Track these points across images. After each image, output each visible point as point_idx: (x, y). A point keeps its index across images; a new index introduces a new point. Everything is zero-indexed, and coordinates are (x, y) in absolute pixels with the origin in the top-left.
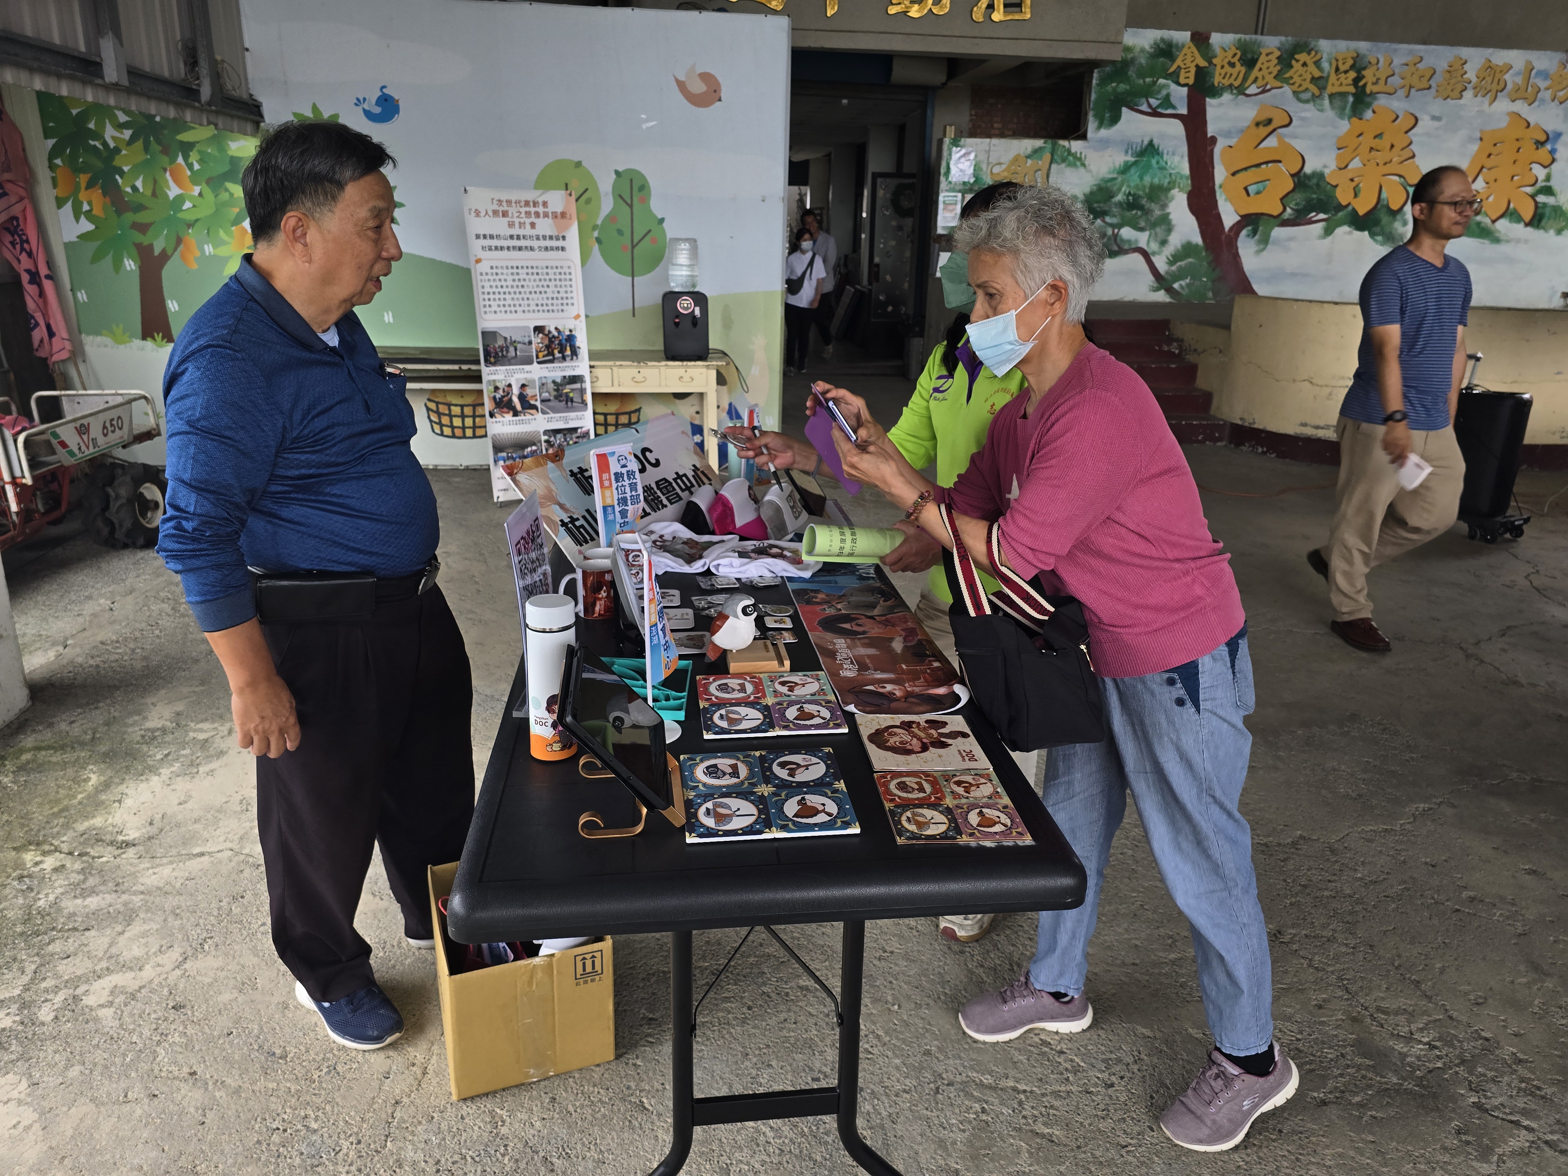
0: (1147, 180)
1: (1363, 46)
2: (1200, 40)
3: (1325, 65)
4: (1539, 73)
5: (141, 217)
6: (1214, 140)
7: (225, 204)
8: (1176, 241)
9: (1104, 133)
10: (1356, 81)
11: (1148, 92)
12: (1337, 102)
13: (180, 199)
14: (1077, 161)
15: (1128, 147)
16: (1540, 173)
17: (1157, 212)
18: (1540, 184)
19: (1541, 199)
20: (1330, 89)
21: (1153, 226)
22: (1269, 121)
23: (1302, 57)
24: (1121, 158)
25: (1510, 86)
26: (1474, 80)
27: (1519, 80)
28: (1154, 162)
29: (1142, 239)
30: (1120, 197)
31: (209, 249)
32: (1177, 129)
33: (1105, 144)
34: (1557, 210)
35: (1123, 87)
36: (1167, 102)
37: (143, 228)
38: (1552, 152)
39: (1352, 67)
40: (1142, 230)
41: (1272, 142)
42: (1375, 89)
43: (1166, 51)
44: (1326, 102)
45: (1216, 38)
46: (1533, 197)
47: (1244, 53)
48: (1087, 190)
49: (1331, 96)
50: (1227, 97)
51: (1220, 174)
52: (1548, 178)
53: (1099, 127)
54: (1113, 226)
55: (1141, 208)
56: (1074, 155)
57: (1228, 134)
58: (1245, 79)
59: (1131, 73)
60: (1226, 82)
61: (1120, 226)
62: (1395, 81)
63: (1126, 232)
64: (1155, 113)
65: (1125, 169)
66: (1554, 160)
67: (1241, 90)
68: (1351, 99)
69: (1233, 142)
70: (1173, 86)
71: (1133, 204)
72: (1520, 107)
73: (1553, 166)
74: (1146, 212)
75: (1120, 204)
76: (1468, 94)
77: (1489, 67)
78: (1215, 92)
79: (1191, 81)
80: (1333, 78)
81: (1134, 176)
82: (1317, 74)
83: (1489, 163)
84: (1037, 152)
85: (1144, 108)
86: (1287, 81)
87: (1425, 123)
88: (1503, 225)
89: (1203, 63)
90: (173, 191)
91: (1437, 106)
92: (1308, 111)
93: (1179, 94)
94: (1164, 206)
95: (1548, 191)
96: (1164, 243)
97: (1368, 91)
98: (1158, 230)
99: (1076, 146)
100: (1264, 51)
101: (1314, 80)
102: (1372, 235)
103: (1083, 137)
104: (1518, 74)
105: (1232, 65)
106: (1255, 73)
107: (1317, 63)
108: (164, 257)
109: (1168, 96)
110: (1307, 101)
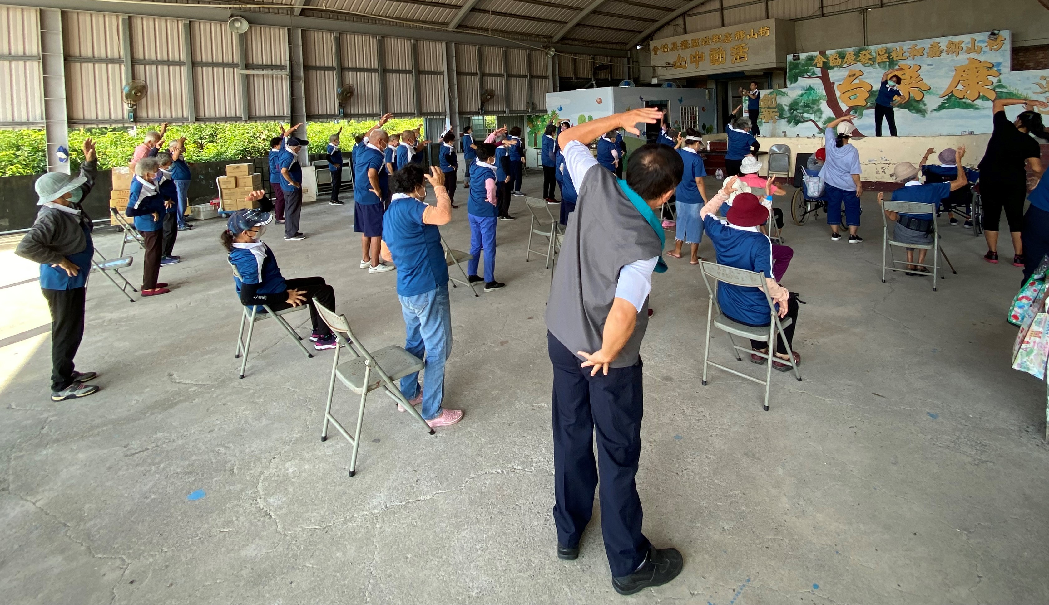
0: (811, 98)
1: (889, 45)
2: (823, 53)
3: (874, 54)
4: (980, 41)
6: (833, 83)
8: (824, 117)
9: (793, 85)
10: (888, 57)
11: (806, 71)
12: (882, 65)
14: (784, 94)
15: (802, 88)
16: (995, 80)
17: (816, 108)
18: (995, 84)
19: (998, 90)
20: (877, 61)
21: (815, 112)
22: (854, 75)
23: (863, 52)
24: (800, 92)
25: (965, 48)
26: (945, 49)
27: (970, 46)
28: (812, 92)
29: (812, 117)
30: (801, 104)
32: (819, 81)
33: (794, 88)
35: (797, 71)
36: (814, 73)
38: (998, 70)
39: (885, 53)
40: (811, 114)
41: (857, 81)
42: (898, 58)
43: (811, 58)
44: (877, 66)
45: (828, 52)
46: (993, 90)
47: (840, 55)
48: (790, 103)
49: (879, 64)
50: (836, 69)
51: (838, 94)
52: (999, 81)
53: (791, 83)
54: (801, 113)
55: (809, 107)
57: (838, 81)
58: (842, 62)
59: (800, 66)
60: (835, 64)
61: (803, 113)
62: (907, 54)
63: (805, 115)
64: (810, 77)
65: (802, 95)
66: (1000, 74)
67: (841, 66)
68: (888, 63)
69: (841, 83)
70: (815, 68)
71: (807, 106)
72: (972, 55)
73: (1001, 76)
74: (812, 108)
75: (802, 106)
76: (944, 54)
77: (951, 43)
78: (832, 68)
79: (821, 66)
80: (878, 57)
81: (805, 97)
82: (871, 57)
83: (961, 78)
84: (771, 93)
85: (806, 76)
86: (859, 61)
87: (924, 68)
88: (978, 102)
89: (825, 60)
91: (929, 61)
92: (871, 69)
93: (818, 71)
94: (818, 106)
95: (1002, 86)
96: (820, 118)
97: (895, 59)
98: (817, 113)
99: (784, 90)
100: (847, 53)
101: (870, 59)
102: (910, 110)
103: (786, 87)
104: (968, 43)
105: (836, 59)
106: (845, 60)
107: (870, 54)
109: (814, 71)
110: (869, 66)
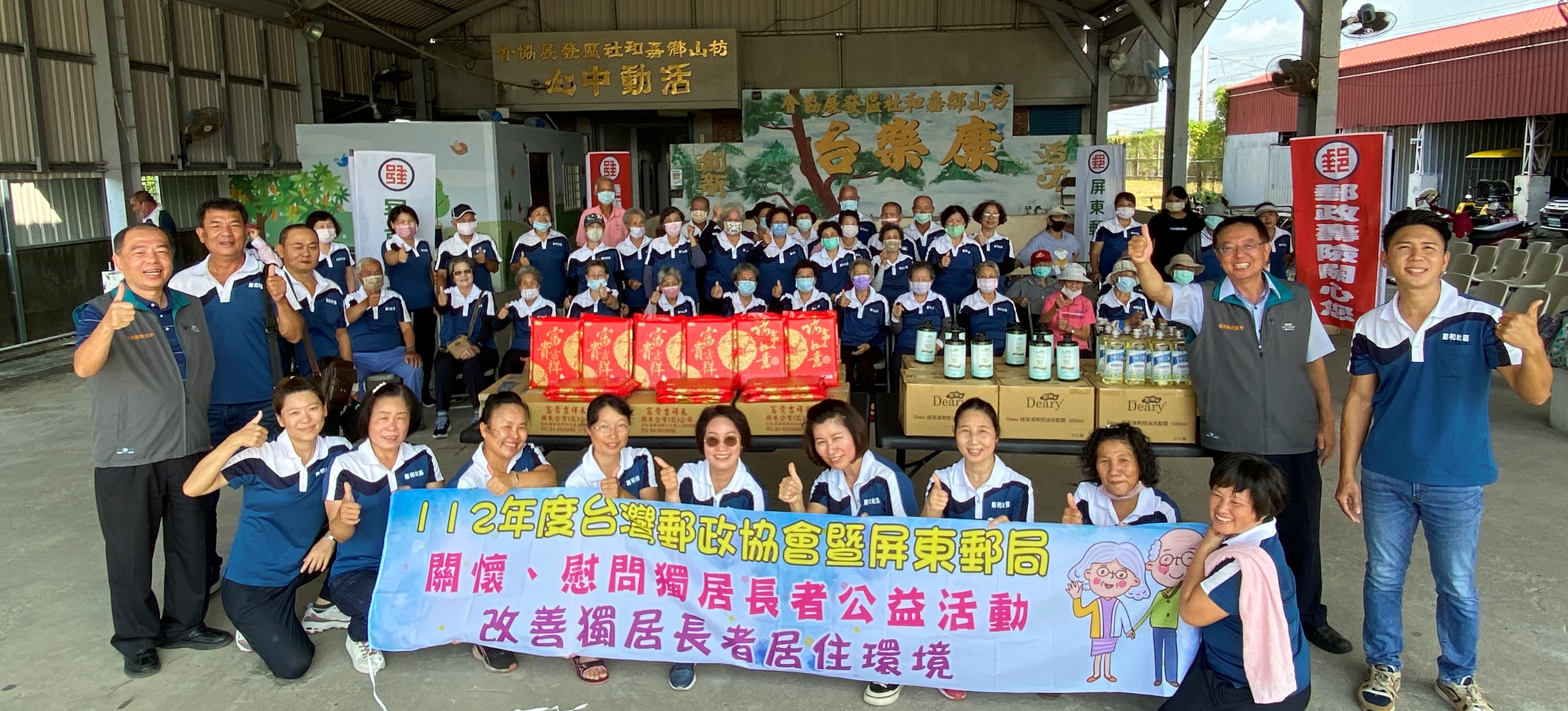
0: (777, 159)
1: (882, 90)
2: (795, 92)
3: (863, 100)
4: (983, 96)
5: (259, 204)
6: (810, 139)
7: (288, 198)
8: (797, 188)
9: (751, 138)
10: (881, 107)
11: (772, 118)
12: (873, 117)
13: (272, 197)
14: (739, 152)
15: (765, 144)
16: (997, 145)
17: (785, 175)
18: (997, 151)
19: (1000, 158)
20: (868, 111)
21: (784, 181)
22: (838, 129)
23: (850, 97)
24: (762, 150)
25: (968, 104)
26: (947, 102)
27: (973, 100)
28: (780, 151)
29: (779, 188)
30: (764, 168)
31: (281, 214)
32: (790, 134)
33: (753, 143)
34: (1011, 163)
35: (758, 116)
36: (782, 122)
37: (259, 207)
38: (1001, 134)
39: (878, 100)
40: (778, 183)
41: (841, 138)
42: (892, 109)
43: (778, 99)
44: (867, 117)
45: (802, 91)
46: (995, 157)
47: (819, 98)
48: (747, 166)
49: (869, 115)
50: (813, 118)
51: (816, 155)
52: (1002, 147)
53: (749, 135)
54: (763, 182)
55: (776, 173)
56: (737, 149)
57: (816, 135)
58: (822, 108)
59: (762, 109)
60: (811, 111)
61: (766, 182)
62: (903, 105)
63: (770, 185)
64: (776, 128)
65: (765, 155)
66: (1003, 138)
67: (820, 115)
68: (880, 115)
69: (820, 139)
70: (784, 115)
71: (772, 171)
72: (975, 113)
73: (1003, 141)
74: (779, 175)
75: (764, 172)
76: (945, 108)
77: (953, 95)
78: (808, 116)
79: (793, 112)
80: (868, 106)
81: (770, 158)
82: (859, 105)
83: (964, 142)
84: (717, 149)
85: (771, 125)
86: (844, 109)
87: (923, 124)
88: (980, 173)
89: (798, 103)
90: (270, 194)
91: (929, 116)
92: (859, 122)
93: (788, 118)
94: (788, 172)
95: (1004, 154)
96: (791, 190)
97: (889, 110)
98: (787, 183)
99: (737, 145)
100: (829, 96)
101: (858, 108)
102: (905, 181)
103: (741, 141)
104: (972, 97)
105: (814, 103)
106: (826, 105)
107: (859, 100)
108: (266, 217)
109: (782, 119)
110: (856, 118)
